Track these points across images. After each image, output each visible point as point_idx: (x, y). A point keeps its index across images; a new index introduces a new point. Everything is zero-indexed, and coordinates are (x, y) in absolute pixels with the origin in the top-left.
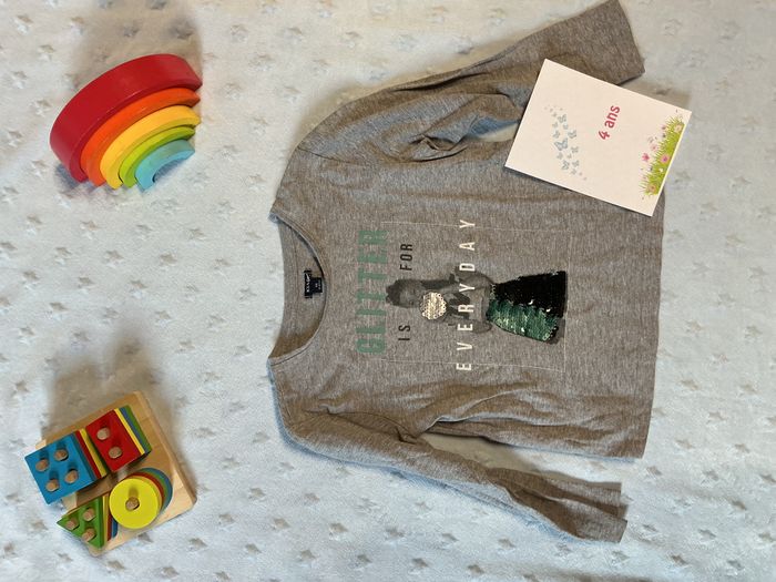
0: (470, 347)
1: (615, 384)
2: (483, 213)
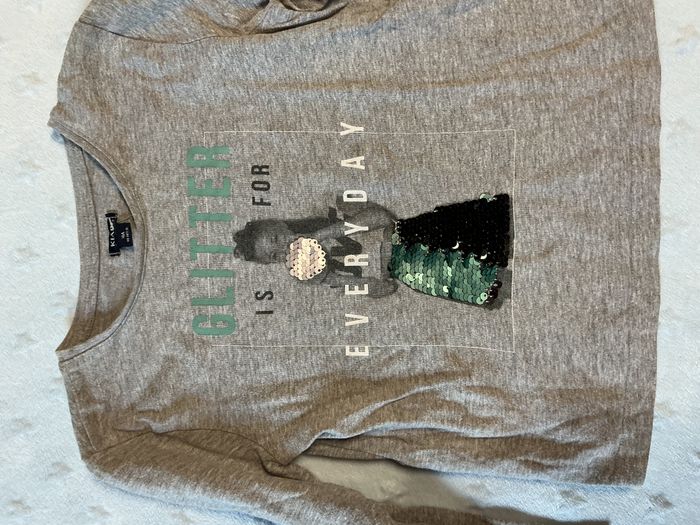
0: (365, 320)
2: (375, 109)
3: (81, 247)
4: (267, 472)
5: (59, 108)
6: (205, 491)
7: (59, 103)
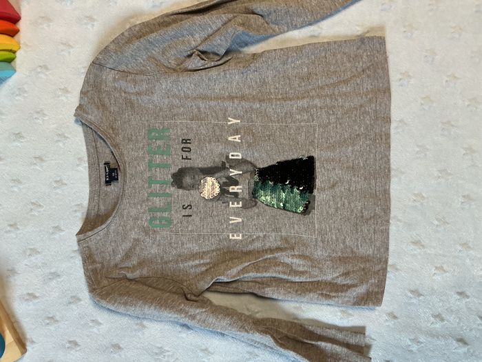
0: (240, 220)
1: (357, 246)
2: (246, 111)
3: (90, 180)
4: (187, 299)
5: (80, 107)
7: (80, 105)
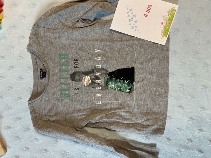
0: (100, 95)
1: (153, 107)
2: (103, 46)
3: (34, 77)
4: (77, 130)
5: (29, 44)
6: (62, 134)
7: (29, 43)
